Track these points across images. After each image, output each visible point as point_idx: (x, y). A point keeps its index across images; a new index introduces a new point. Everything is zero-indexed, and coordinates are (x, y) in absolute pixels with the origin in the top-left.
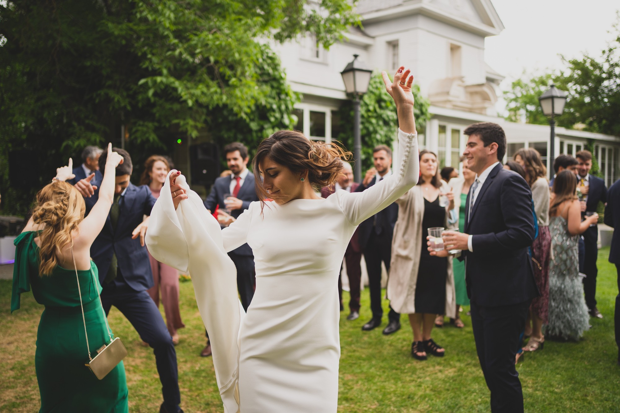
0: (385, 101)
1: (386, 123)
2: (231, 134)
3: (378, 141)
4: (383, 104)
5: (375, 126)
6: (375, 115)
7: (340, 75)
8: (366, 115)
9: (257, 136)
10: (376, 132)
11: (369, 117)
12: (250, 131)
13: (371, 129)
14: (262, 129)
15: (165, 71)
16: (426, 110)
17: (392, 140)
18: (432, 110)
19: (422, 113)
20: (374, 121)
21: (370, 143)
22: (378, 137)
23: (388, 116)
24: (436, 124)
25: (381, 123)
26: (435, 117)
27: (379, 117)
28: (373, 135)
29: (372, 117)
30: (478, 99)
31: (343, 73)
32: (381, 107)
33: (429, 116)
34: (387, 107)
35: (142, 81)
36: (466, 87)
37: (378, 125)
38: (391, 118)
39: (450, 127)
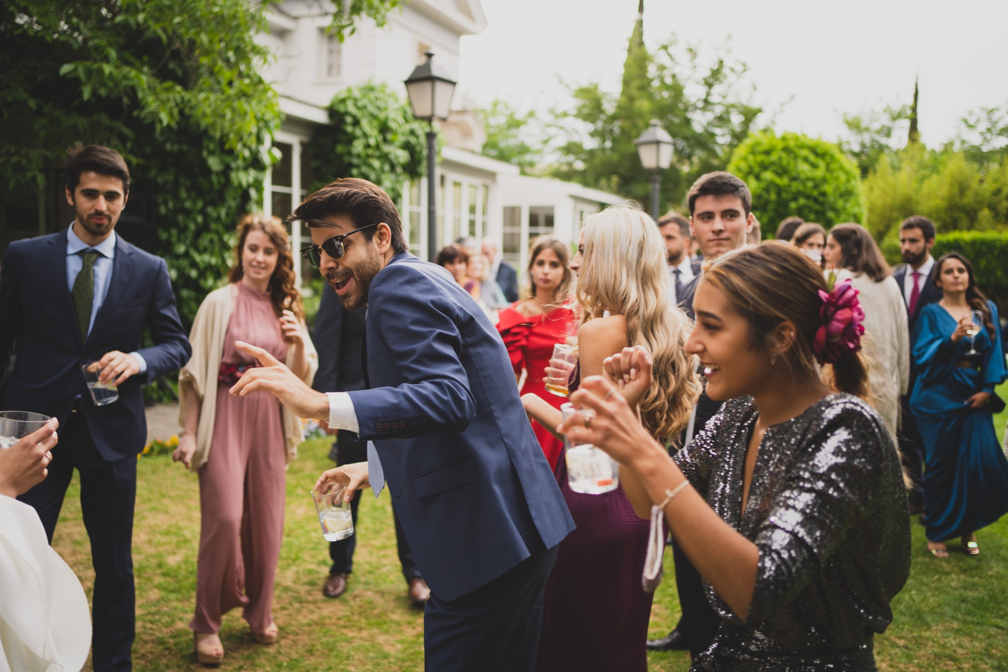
1: (393, 168)
2: (169, 177)
4: (389, 136)
7: (403, 85)
8: (364, 153)
9: (219, 182)
11: (369, 156)
12: (208, 171)
14: (226, 171)
15: (113, 54)
20: (376, 163)
23: (397, 157)
25: (387, 167)
27: (385, 157)
29: (374, 156)
30: (455, 134)
31: (408, 82)
32: (385, 140)
35: (66, 69)
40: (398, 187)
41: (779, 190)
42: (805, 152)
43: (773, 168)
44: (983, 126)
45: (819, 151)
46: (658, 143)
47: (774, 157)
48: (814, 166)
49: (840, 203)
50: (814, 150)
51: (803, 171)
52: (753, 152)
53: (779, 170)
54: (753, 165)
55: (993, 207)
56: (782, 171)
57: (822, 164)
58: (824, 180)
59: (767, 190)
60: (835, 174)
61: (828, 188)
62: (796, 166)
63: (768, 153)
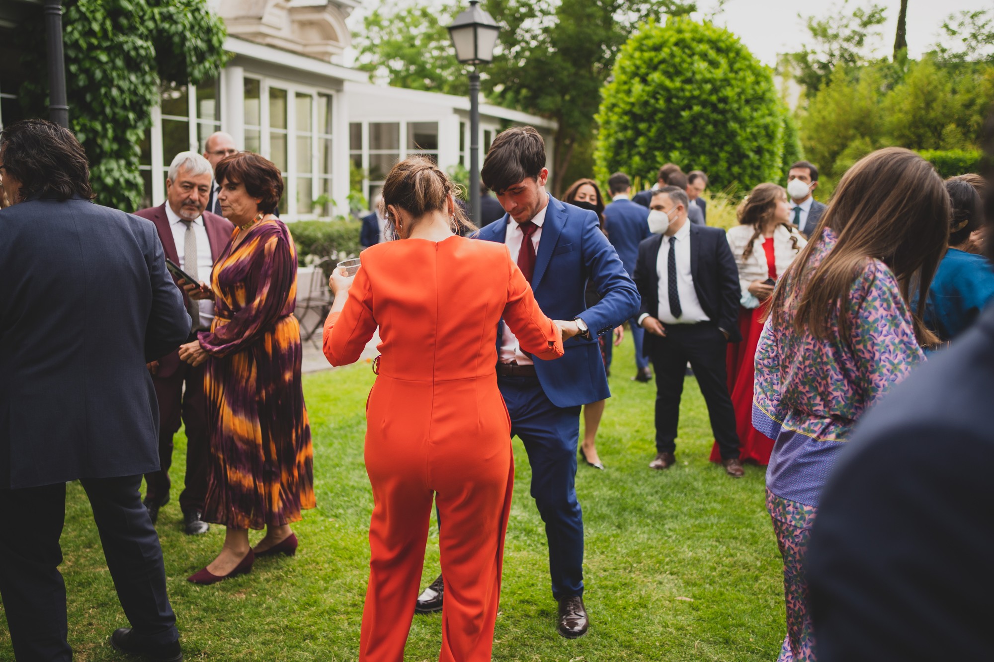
0: (128, 15)
1: (133, 64)
3: (113, 102)
4: (124, 21)
5: (108, 67)
6: (106, 44)
8: (83, 43)
10: (108, 82)
11: (91, 47)
13: (98, 74)
16: (220, 43)
17: (148, 103)
18: (231, 46)
19: (213, 50)
20: (104, 58)
21: (95, 105)
22: (115, 92)
23: (136, 49)
24: (238, 75)
25: (119, 63)
26: (239, 60)
27: (116, 50)
28: (103, 91)
29: (99, 47)
30: (313, 36)
32: (118, 28)
33: (225, 58)
34: (132, 29)
36: (292, 10)
37: (115, 68)
38: (143, 52)
39: (267, 83)
40: (141, 90)
41: (670, 96)
42: (703, 47)
43: (662, 66)
44: (966, 32)
45: (722, 45)
46: (475, 26)
47: (665, 53)
48: (714, 64)
49: (746, 111)
50: (714, 44)
51: (701, 73)
52: (640, 48)
53: (671, 70)
54: (638, 62)
55: (962, 123)
56: (674, 72)
57: (723, 61)
58: (726, 82)
59: (654, 95)
60: (741, 74)
61: (729, 92)
62: (692, 64)
63: (657, 48)
